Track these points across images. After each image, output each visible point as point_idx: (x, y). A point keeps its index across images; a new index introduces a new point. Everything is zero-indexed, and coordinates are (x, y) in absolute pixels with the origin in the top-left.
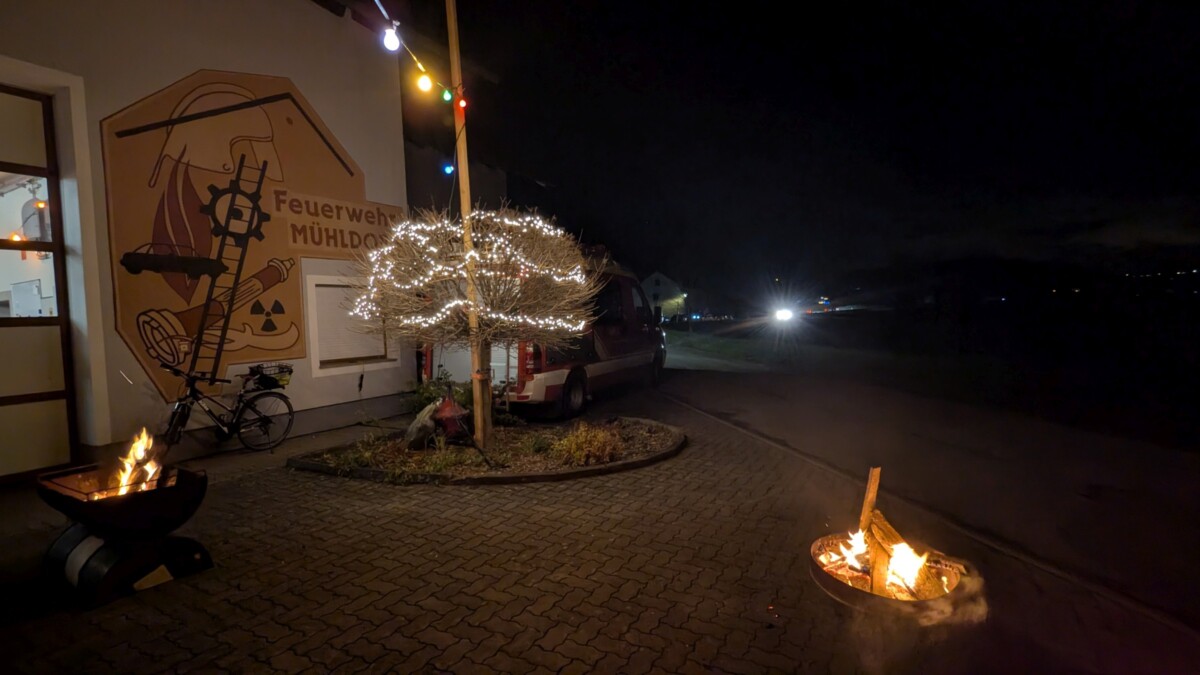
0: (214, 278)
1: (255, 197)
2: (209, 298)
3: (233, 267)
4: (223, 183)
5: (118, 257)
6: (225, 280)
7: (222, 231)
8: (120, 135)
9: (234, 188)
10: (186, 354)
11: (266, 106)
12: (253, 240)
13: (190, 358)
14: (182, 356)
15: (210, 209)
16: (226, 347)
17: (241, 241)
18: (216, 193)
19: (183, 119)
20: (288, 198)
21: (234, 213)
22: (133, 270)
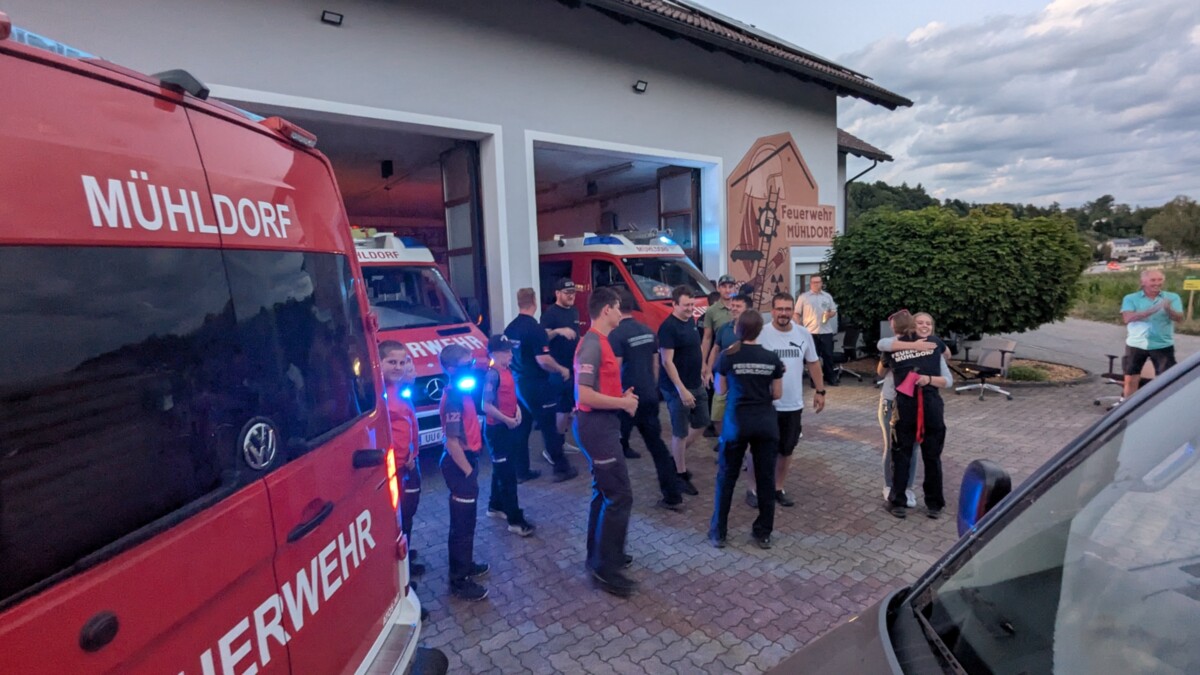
0: (759, 261)
1: (774, 211)
2: (758, 275)
3: (765, 253)
4: (763, 206)
5: (730, 252)
6: (763, 263)
7: (762, 234)
8: (732, 185)
9: (768, 208)
11: (780, 153)
12: (773, 237)
15: (758, 222)
16: (762, 302)
17: (769, 238)
18: (761, 211)
19: (752, 170)
20: (786, 209)
21: (767, 223)
22: (734, 260)
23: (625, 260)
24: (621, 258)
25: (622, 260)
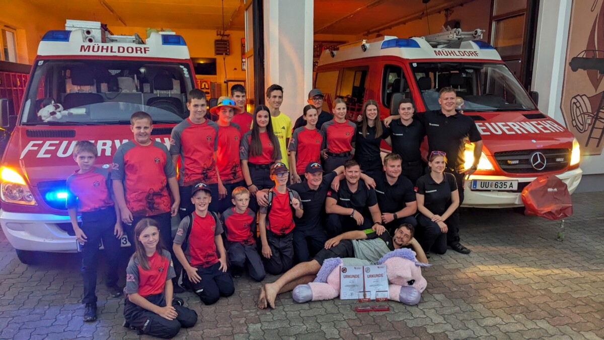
5: (569, 59)
10: (589, 125)
13: (591, 127)
14: (587, 125)
22: (574, 70)
23: (415, 65)
24: (411, 62)
25: (411, 64)
